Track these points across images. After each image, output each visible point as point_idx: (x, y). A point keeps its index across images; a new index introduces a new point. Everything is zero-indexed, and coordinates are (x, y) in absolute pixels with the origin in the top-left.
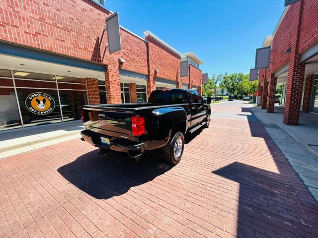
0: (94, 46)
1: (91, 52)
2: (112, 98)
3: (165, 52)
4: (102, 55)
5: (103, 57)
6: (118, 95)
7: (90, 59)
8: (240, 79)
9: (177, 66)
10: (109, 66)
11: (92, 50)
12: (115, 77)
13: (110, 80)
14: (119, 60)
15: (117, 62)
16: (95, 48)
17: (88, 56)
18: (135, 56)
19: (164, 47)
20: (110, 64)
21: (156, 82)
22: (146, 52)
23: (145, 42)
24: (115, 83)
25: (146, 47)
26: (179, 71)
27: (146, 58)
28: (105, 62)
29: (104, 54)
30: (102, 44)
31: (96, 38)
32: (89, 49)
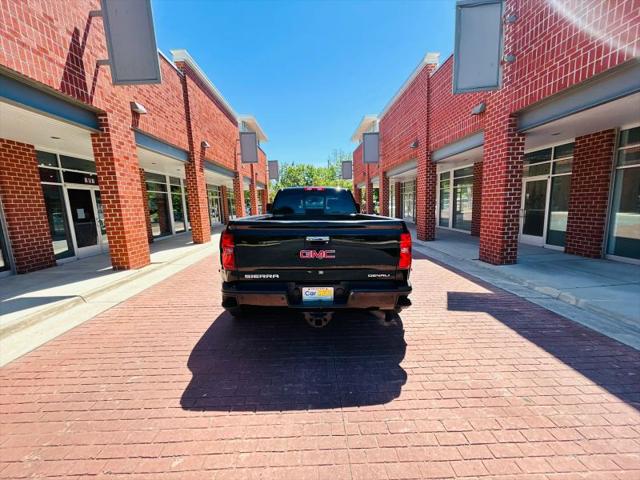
0: (66, 52)
1: (61, 65)
2: (122, 203)
3: (214, 106)
4: (89, 81)
5: (93, 89)
6: (134, 197)
7: (57, 86)
8: (310, 175)
9: (235, 139)
10: (110, 117)
11: (63, 61)
12: (127, 149)
13: (115, 155)
14: (133, 105)
15: (128, 110)
16: (70, 57)
17: (52, 75)
18: (163, 103)
19: (212, 96)
20: (111, 112)
21: (205, 171)
22: (182, 97)
23: (178, 74)
24: (126, 163)
25: (181, 85)
26: (238, 151)
27: (183, 112)
28: (98, 103)
29: (95, 80)
30: (86, 50)
31: (72, 30)
32: (52, 54)
